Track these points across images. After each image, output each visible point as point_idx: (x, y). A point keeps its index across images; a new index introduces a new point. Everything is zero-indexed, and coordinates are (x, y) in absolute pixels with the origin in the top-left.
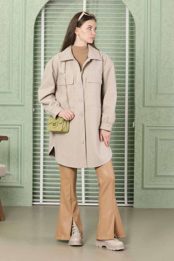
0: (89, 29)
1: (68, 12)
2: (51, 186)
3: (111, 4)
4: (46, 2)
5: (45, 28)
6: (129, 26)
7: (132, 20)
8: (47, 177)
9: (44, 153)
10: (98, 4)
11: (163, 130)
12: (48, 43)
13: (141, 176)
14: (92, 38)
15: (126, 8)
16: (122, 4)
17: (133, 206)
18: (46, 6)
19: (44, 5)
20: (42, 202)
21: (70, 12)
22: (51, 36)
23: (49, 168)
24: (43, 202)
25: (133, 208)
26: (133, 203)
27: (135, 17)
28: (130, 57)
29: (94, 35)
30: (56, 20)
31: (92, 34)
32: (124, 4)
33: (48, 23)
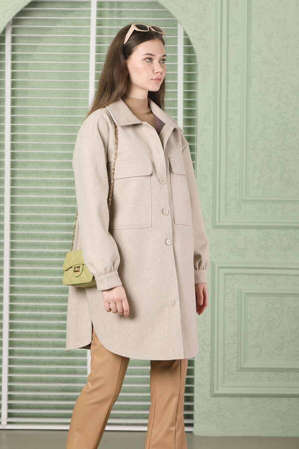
0: (147, 61)
1: (59, 33)
2: (24, 389)
3: (147, 17)
4: (15, 13)
5: (13, 66)
6: (184, 62)
7: (189, 49)
8: (17, 371)
9: (11, 321)
10: (120, 17)
11: (253, 274)
12: (19, 97)
13: (209, 369)
14: (155, 79)
15: (179, 25)
16: (170, 17)
17: (192, 432)
18: (15, 21)
19: (11, 18)
20: (6, 423)
21: (64, 33)
22: (25, 84)
23: (22, 353)
24: (9, 423)
25: (193, 435)
26: (191, 425)
27: (196, 44)
28: (187, 125)
29: (161, 73)
30: (35, 51)
31: (155, 71)
32: (173, 17)
33: (18, 55)
